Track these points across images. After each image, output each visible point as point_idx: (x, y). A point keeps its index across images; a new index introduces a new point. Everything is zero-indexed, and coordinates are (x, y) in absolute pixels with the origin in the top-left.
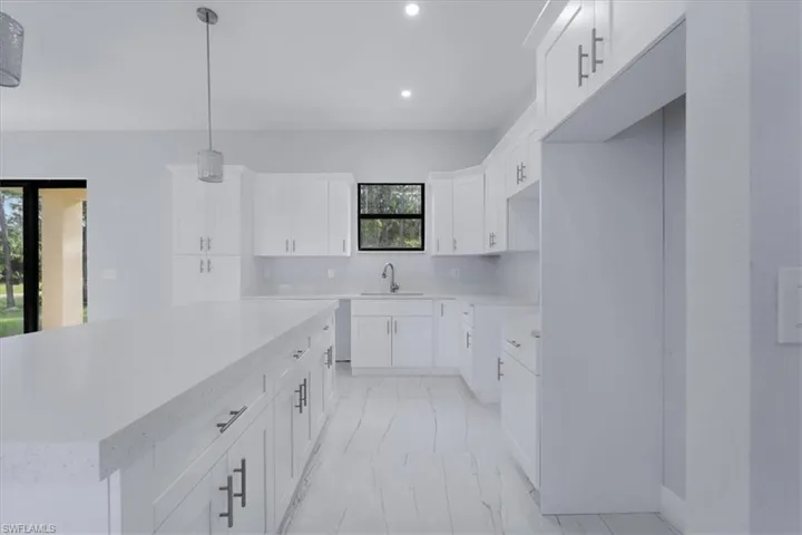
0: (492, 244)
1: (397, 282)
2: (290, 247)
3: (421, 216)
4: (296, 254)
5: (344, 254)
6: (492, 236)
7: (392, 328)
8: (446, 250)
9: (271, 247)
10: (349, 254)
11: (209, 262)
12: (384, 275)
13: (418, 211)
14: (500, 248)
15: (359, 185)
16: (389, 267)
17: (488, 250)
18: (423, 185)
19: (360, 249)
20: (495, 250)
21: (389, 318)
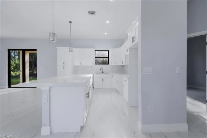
0: (122, 63)
1: (103, 71)
3: (108, 57)
4: (82, 65)
6: (122, 62)
7: (103, 80)
8: (114, 65)
9: (77, 63)
10: (93, 65)
11: (65, 67)
12: (101, 70)
13: (108, 56)
14: (124, 64)
15: (95, 51)
16: (102, 68)
17: (122, 65)
18: (108, 51)
19: (95, 64)
20: (123, 65)
21: (102, 78)
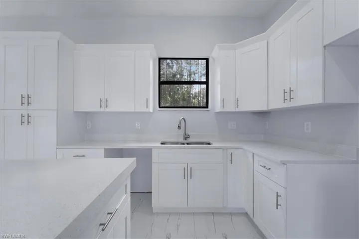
1: (189, 132)
2: (103, 104)
3: (206, 83)
4: (108, 110)
5: (147, 110)
7: (188, 173)
9: (88, 103)
10: (151, 111)
11: (28, 116)
12: (179, 127)
13: (204, 79)
15: (160, 59)
16: (183, 121)
18: (207, 60)
19: (160, 107)
21: (185, 166)
